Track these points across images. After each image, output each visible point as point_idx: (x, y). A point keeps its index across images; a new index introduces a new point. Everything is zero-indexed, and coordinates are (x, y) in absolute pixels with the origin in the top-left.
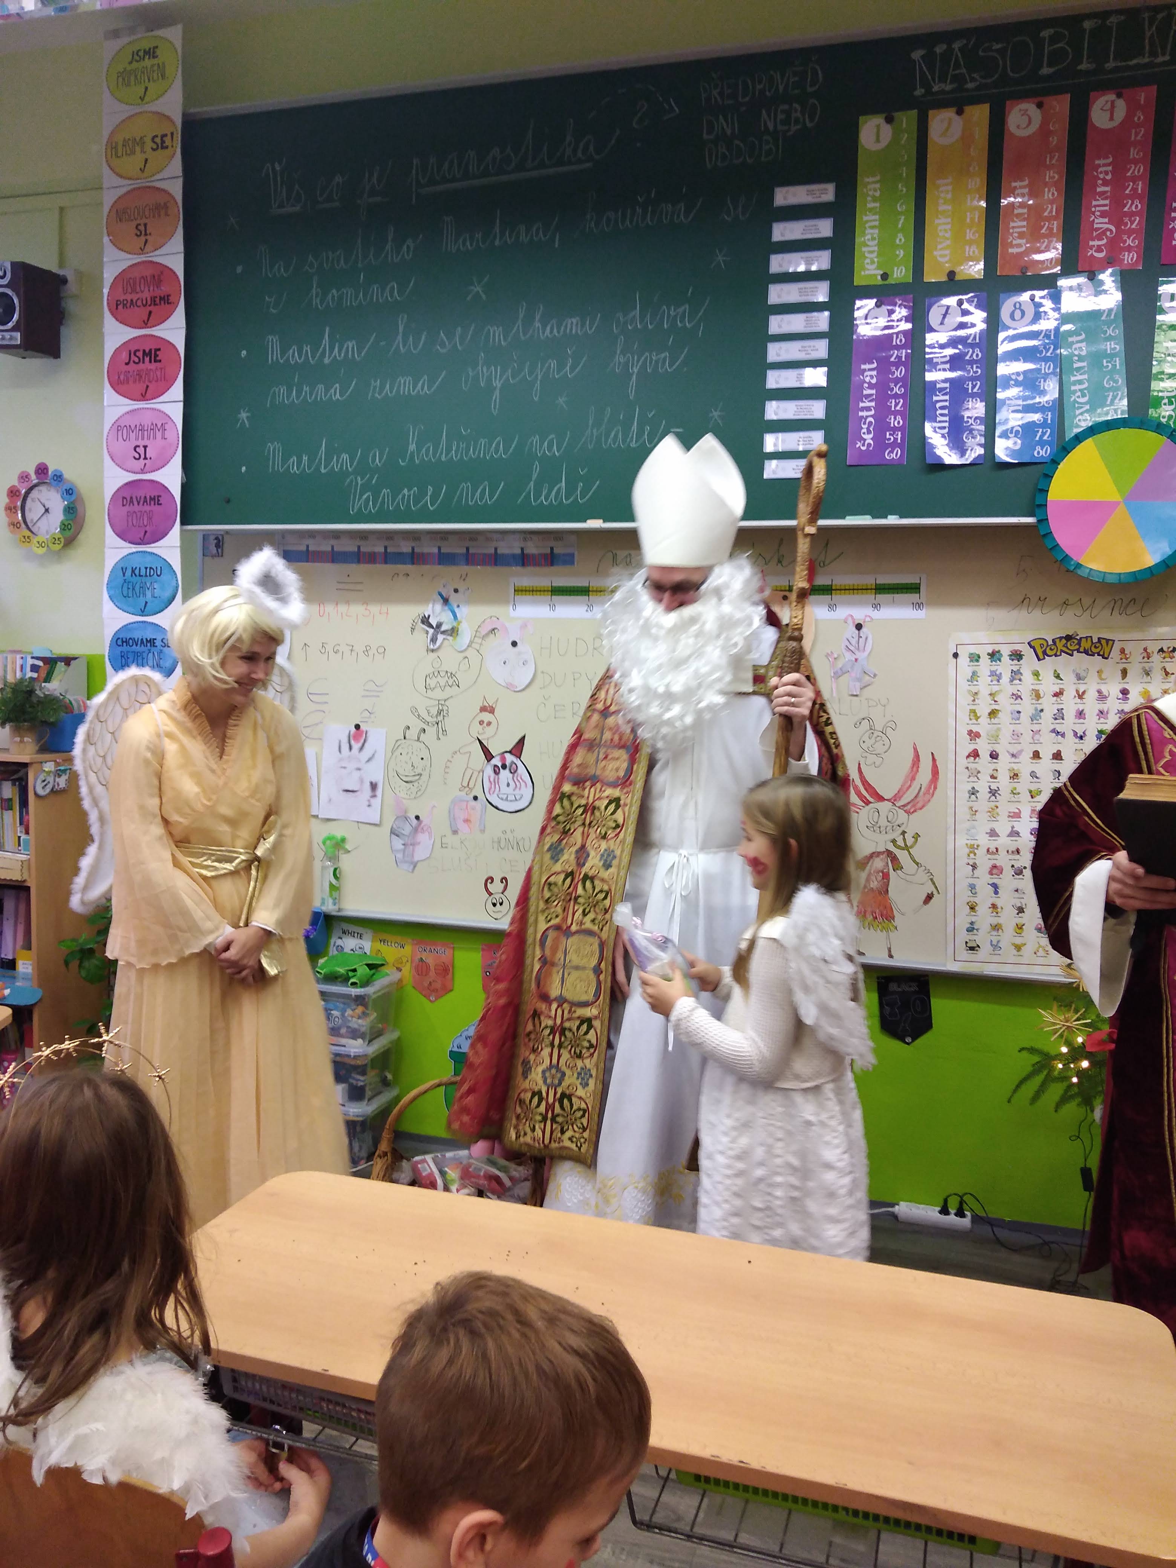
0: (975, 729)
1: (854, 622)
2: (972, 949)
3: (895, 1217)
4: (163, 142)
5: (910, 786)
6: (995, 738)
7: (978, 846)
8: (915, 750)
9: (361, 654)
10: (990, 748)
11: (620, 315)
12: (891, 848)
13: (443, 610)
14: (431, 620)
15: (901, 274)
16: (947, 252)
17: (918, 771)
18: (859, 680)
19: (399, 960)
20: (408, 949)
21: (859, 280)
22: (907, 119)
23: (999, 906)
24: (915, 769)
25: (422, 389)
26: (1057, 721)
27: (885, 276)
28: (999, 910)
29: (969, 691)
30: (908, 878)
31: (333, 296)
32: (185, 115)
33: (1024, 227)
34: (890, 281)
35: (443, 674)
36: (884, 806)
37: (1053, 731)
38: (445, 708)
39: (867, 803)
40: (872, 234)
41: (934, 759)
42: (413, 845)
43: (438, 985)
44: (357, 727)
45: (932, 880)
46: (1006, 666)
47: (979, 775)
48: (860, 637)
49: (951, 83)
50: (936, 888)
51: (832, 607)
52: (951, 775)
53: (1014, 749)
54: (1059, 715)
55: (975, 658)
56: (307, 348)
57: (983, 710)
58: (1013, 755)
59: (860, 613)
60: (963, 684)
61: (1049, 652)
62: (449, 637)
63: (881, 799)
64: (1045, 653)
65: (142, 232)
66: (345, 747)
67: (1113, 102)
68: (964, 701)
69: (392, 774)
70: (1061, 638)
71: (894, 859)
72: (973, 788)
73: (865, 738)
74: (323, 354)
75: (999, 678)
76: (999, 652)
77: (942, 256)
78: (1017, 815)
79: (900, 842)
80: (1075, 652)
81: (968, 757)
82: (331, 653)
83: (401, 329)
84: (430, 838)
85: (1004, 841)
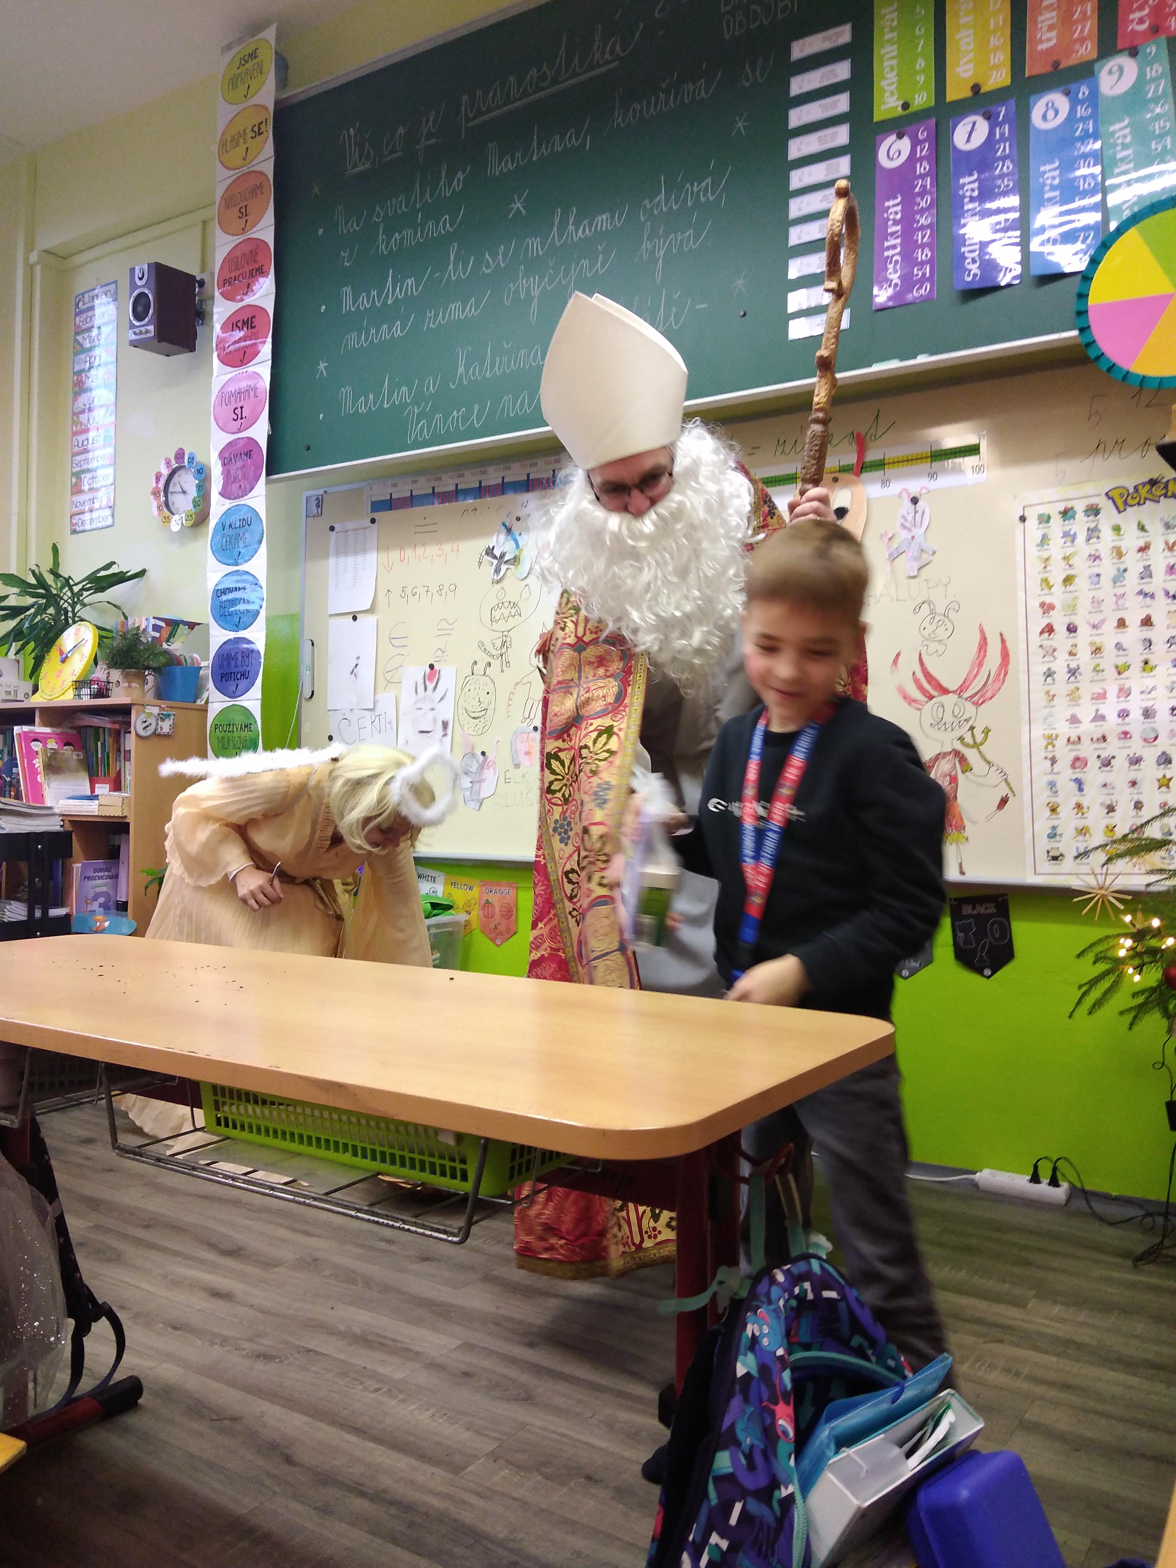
0: (1048, 600)
1: (909, 496)
2: (1055, 858)
3: (975, 1185)
4: (259, 129)
5: (977, 674)
6: (1072, 608)
7: (1057, 736)
8: (982, 632)
9: (435, 595)
10: (1067, 620)
11: (647, 201)
12: (958, 746)
13: (506, 540)
14: (495, 552)
15: (922, 99)
16: (971, 66)
17: (985, 656)
18: (917, 559)
19: (468, 904)
20: (476, 892)
21: (879, 115)
23: (1085, 805)
24: (982, 654)
25: (470, 311)
26: (1144, 581)
27: (905, 106)
28: (1085, 810)
29: (1039, 557)
30: (980, 780)
31: (396, 240)
32: (277, 103)
33: (1053, 18)
34: (911, 110)
35: (506, 605)
36: (949, 700)
37: (1141, 592)
38: (508, 639)
39: (931, 697)
40: (891, 66)
41: (1003, 641)
42: (480, 782)
43: (502, 928)
44: (432, 667)
45: (1006, 780)
46: (1080, 525)
47: (1055, 653)
48: (916, 512)
50: (1011, 789)
51: (885, 483)
52: (1023, 657)
53: (1096, 619)
54: (1147, 573)
55: (1045, 519)
56: (374, 293)
57: (1057, 575)
58: (1094, 627)
59: (915, 485)
60: (1033, 551)
61: (1130, 501)
62: (511, 567)
63: (945, 691)
64: (1126, 503)
65: (244, 213)
66: (421, 688)
68: (1035, 570)
69: (461, 711)
70: (1144, 484)
71: (963, 760)
72: (1049, 669)
73: (926, 623)
74: (387, 297)
75: (1073, 538)
76: (1072, 508)
77: (965, 71)
78: (1101, 696)
79: (969, 739)
80: (1162, 498)
81: (1042, 633)
82: (410, 596)
83: (452, 258)
84: (495, 773)
85: (1087, 727)
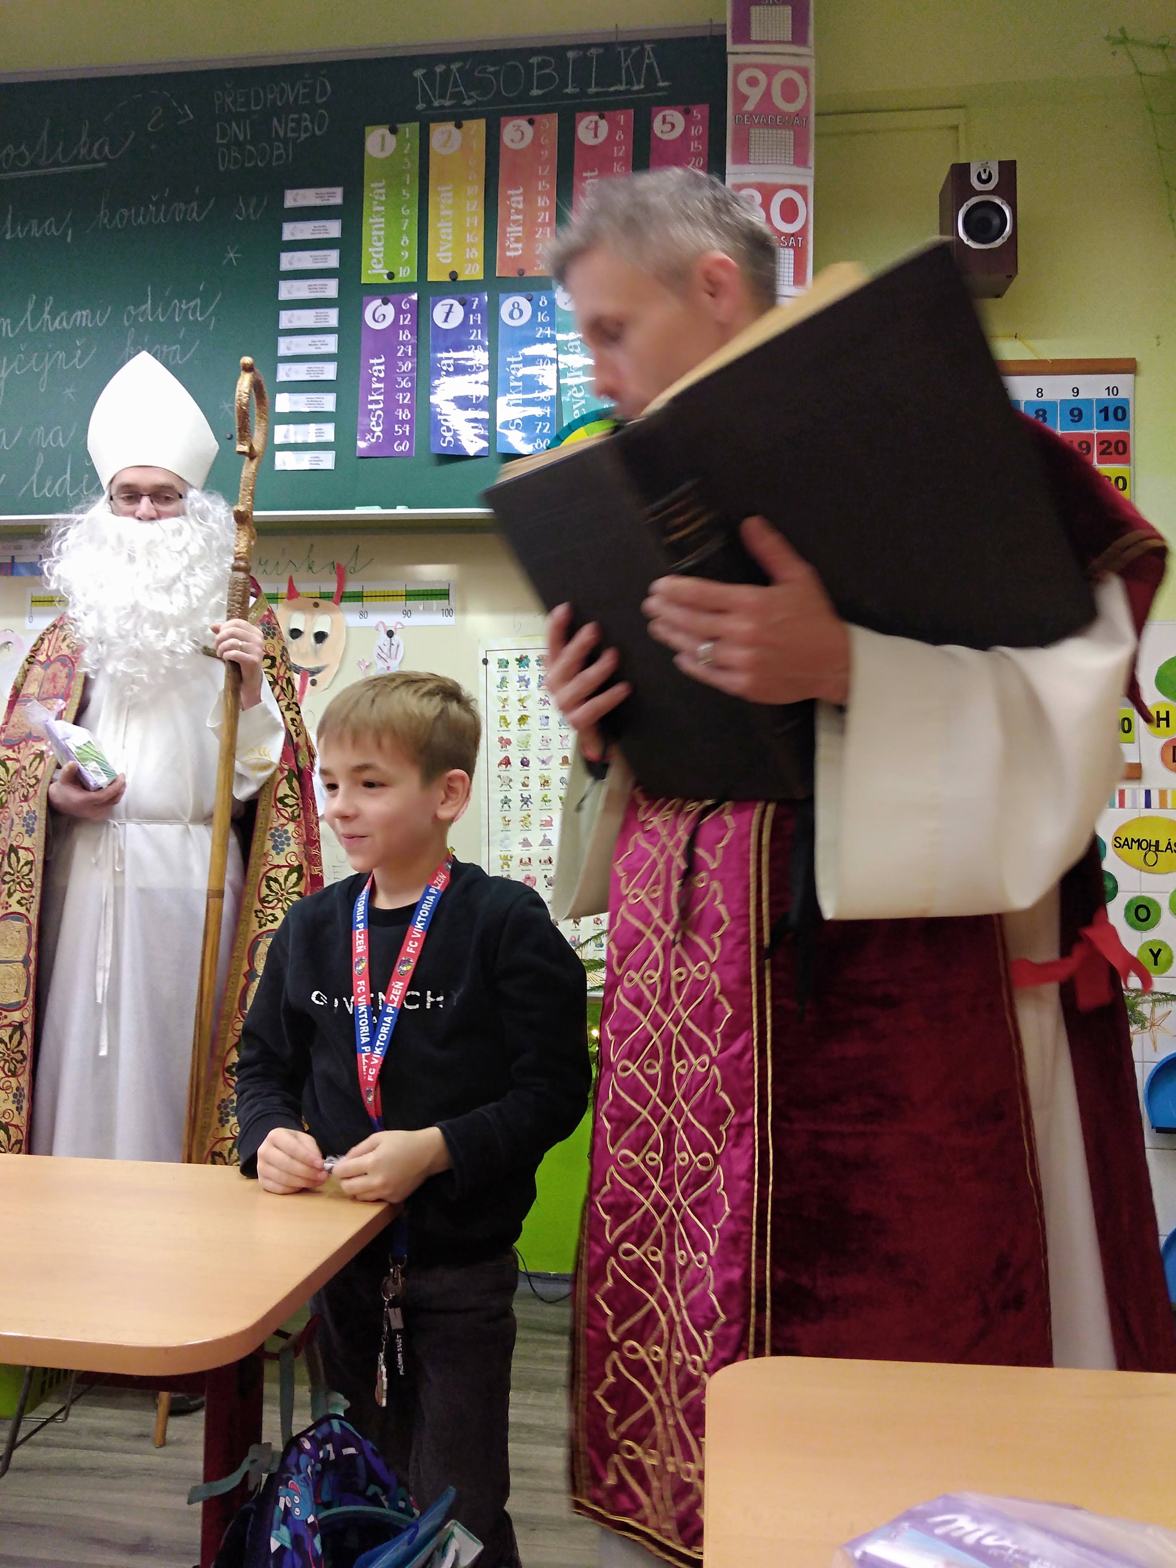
0: (506, 736)
1: (385, 629)
10: (521, 755)
11: (131, 308)
16: (449, 254)
21: (366, 278)
22: (410, 130)
27: (391, 276)
29: (499, 697)
33: (520, 232)
34: (394, 281)
40: (378, 236)
46: (533, 672)
47: (511, 784)
48: (392, 643)
49: (450, 100)
51: (363, 614)
52: (484, 785)
53: (544, 755)
55: (503, 664)
57: (513, 716)
58: (543, 762)
59: (391, 620)
60: (493, 691)
67: (596, 123)
68: (495, 708)
72: (506, 797)
75: (527, 683)
76: (526, 657)
77: (443, 258)
78: (549, 823)
81: (500, 764)
85: (536, 850)
